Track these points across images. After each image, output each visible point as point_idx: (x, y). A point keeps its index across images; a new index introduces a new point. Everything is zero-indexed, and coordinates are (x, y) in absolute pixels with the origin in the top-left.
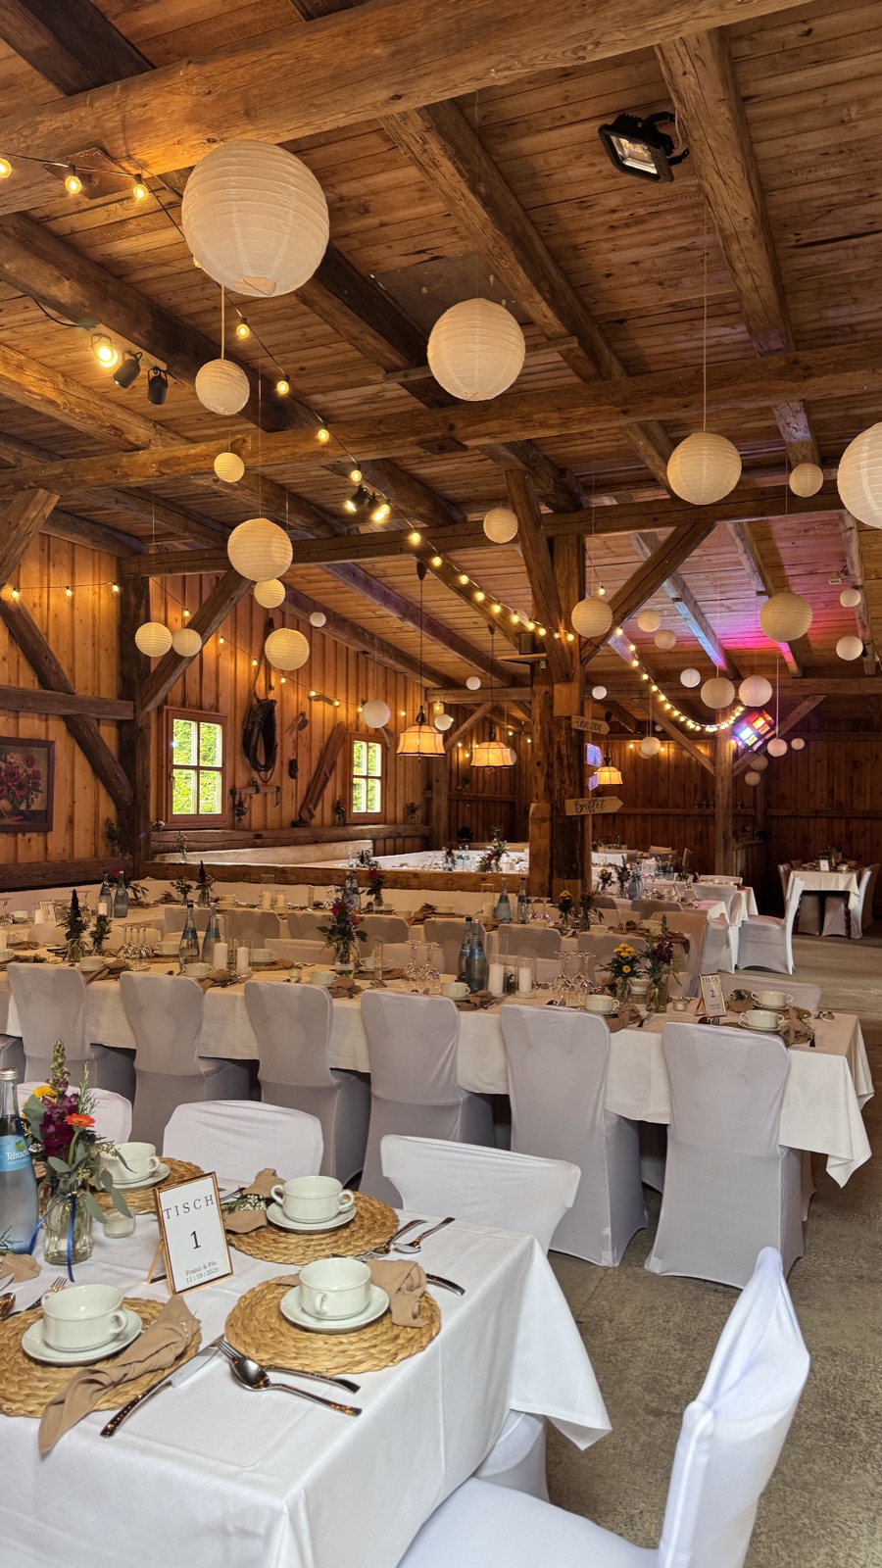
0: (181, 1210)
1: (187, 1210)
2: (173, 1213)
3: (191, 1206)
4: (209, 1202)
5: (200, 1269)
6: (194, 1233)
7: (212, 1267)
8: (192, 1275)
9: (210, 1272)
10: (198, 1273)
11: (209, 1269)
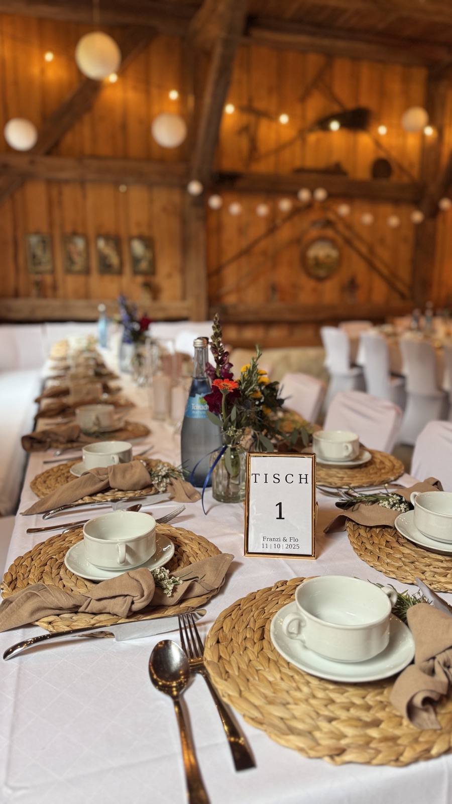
0: (270, 479)
1: (277, 481)
2: (260, 479)
3: (282, 478)
4: (303, 481)
5: (280, 540)
6: (280, 504)
7: (292, 542)
8: (269, 543)
9: (290, 546)
10: (277, 543)
11: (289, 543)
